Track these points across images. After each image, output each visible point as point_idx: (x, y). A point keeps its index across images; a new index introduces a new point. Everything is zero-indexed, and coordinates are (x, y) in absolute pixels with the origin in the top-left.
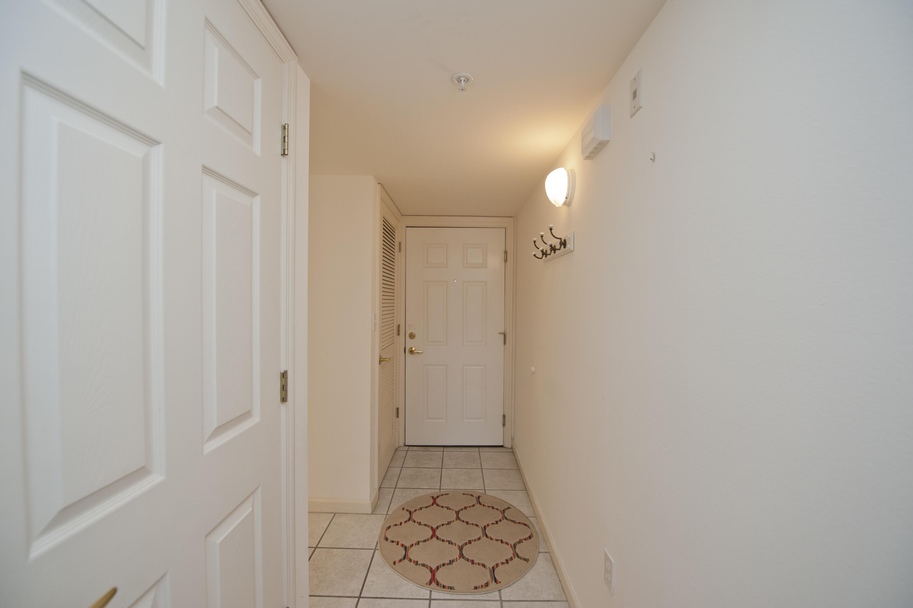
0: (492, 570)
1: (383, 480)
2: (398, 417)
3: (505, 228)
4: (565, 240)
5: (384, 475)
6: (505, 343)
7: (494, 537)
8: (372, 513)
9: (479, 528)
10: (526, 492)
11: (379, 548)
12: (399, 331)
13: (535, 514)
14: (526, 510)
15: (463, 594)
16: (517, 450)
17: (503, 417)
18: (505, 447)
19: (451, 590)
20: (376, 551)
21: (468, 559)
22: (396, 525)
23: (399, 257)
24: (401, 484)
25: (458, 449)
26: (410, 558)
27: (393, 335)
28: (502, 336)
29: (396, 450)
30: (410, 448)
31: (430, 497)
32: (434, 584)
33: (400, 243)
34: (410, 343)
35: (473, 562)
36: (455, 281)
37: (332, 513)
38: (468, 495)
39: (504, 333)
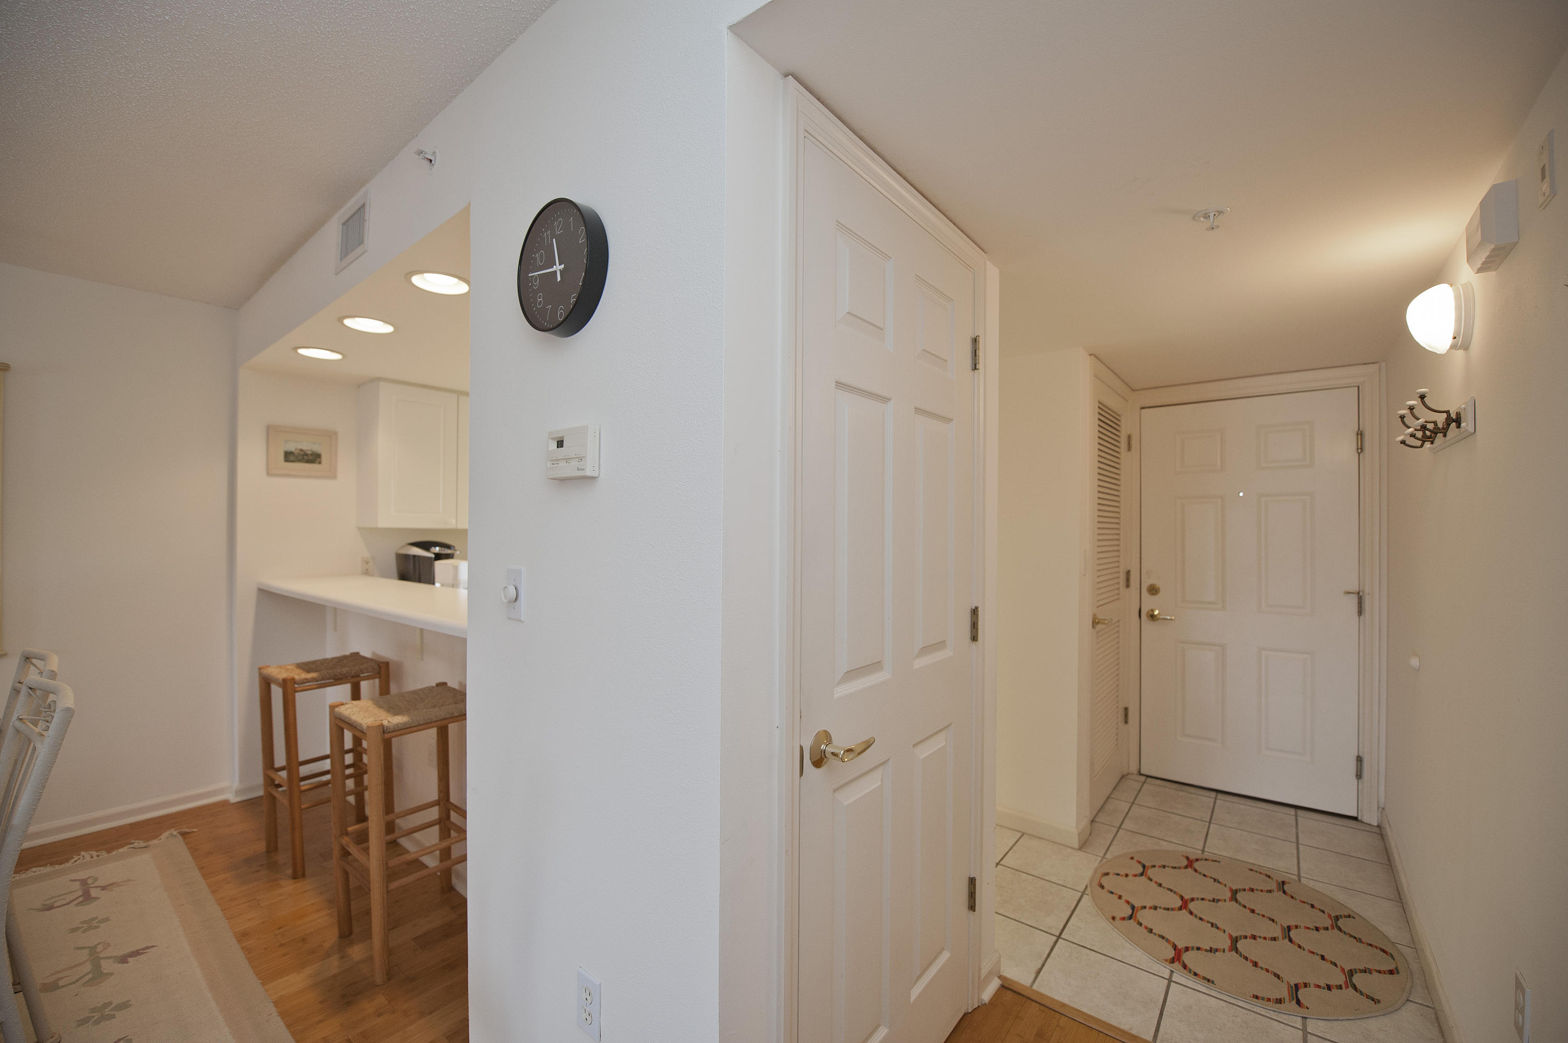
0: (1294, 988)
1: (1099, 811)
2: (1126, 722)
3: (1359, 387)
4: (1458, 414)
5: (1099, 807)
6: (1360, 612)
7: (1306, 947)
8: (1080, 849)
9: (1277, 924)
10: (1399, 904)
11: (1089, 892)
12: (1128, 580)
13: (1414, 944)
14: (1391, 930)
15: (1230, 996)
16: (1389, 833)
17: (1357, 761)
18: (1363, 820)
19: (1209, 983)
20: (1085, 896)
21: (1247, 958)
22: (1118, 874)
23: (1127, 460)
24: (1128, 824)
25: (1249, 802)
26: (1140, 920)
27: (1117, 586)
28: (1354, 600)
29: (1123, 777)
30: (1149, 780)
31: (1183, 856)
32: (1176, 964)
33: (1129, 437)
34: (1149, 602)
35: (1255, 964)
36: (1241, 494)
37: (1019, 831)
38: (1261, 873)
39: (1359, 593)
